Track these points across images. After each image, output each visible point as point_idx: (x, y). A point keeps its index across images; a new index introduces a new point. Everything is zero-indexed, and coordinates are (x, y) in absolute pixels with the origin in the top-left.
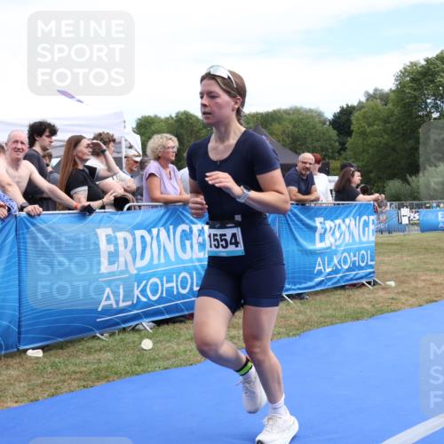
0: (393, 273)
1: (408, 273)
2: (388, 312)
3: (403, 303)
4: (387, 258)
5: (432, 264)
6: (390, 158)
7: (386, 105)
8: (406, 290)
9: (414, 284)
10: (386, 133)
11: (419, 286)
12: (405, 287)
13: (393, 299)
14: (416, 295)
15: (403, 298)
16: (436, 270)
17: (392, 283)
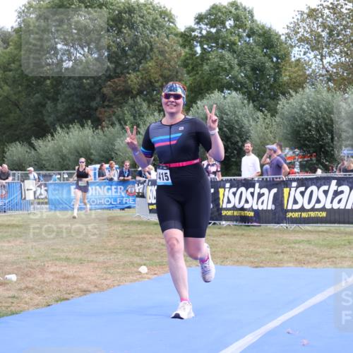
0: (13, 263)
1: (33, 264)
2: (7, 315)
3: (26, 303)
4: (6, 245)
5: (63, 251)
6: (12, 115)
7: (6, 48)
8: (31, 285)
9: (40, 277)
10: (7, 83)
11: (47, 280)
12: (29, 282)
13: (14, 297)
14: (43, 292)
15: (26, 296)
16: (67, 259)
17: (13, 277)
